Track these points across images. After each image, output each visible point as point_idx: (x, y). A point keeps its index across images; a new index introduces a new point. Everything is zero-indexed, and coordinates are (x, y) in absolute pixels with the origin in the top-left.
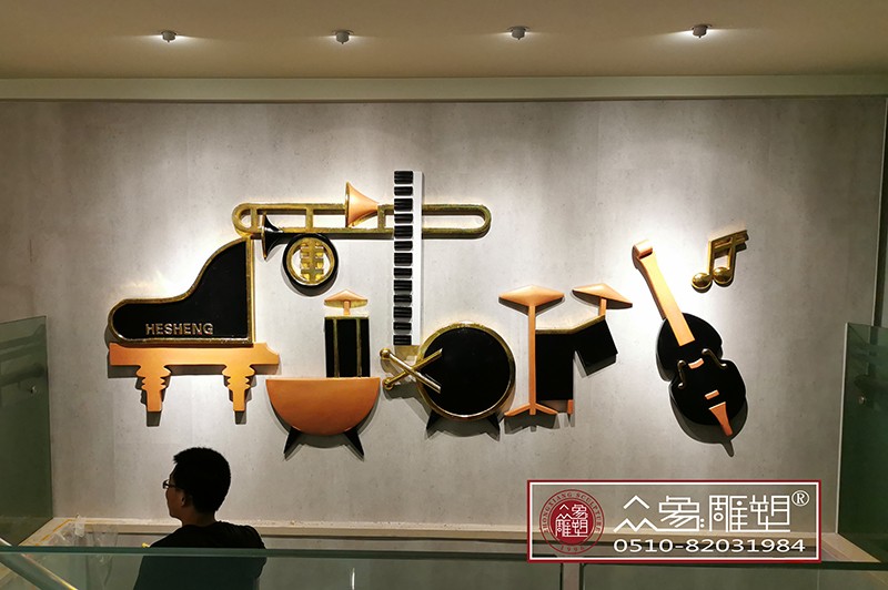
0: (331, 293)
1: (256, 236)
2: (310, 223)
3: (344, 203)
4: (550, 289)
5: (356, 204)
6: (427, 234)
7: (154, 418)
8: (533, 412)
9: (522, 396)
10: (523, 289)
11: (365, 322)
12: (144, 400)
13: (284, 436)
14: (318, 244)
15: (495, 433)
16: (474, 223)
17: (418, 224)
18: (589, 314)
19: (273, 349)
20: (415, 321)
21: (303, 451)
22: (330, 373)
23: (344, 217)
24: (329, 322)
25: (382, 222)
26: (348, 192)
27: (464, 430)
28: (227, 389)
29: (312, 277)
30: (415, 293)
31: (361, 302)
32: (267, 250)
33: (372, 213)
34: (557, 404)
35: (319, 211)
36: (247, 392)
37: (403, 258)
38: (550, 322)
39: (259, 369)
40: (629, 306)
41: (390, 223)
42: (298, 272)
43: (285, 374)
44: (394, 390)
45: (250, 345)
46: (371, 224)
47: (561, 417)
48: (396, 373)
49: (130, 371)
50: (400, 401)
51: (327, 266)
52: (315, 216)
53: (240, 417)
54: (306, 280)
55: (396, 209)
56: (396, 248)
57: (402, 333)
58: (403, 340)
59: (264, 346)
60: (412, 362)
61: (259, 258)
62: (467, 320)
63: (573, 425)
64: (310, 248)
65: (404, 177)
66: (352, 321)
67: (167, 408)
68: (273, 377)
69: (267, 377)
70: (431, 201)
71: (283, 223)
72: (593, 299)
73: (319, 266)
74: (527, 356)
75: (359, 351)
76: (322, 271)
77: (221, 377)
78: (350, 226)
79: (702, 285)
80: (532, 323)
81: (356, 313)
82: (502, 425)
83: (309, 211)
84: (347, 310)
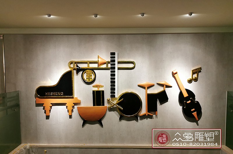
0: (94, 84)
1: (74, 69)
2: (89, 66)
3: (97, 61)
4: (151, 83)
5: (100, 61)
6: (119, 69)
7: (48, 117)
8: (147, 115)
9: (144, 111)
10: (144, 83)
11: (103, 92)
12: (45, 113)
13: (82, 122)
14: (91, 71)
15: (137, 120)
16: (131, 66)
17: (117, 66)
18: (161, 89)
19: (79, 99)
20: (116, 91)
21: (87, 126)
22: (94, 105)
23: (97, 64)
24: (94, 92)
25: (107, 65)
26: (98, 58)
27: (129, 119)
28: (67, 110)
29: (89, 80)
30: (116, 84)
31: (102, 86)
32: (77, 73)
33: (105, 63)
34: (153, 113)
36: (72, 110)
37: (113, 75)
38: (151, 91)
39: (75, 104)
40: (171, 87)
41: (109, 66)
42: (85, 79)
43: (82, 105)
44: (111, 109)
45: (73, 98)
46: (104, 66)
47: (154, 116)
48: (111, 105)
50: (112, 112)
51: (93, 77)
52: (90, 64)
53: (70, 117)
54: (87, 81)
55: (111, 62)
56: (111, 72)
57: (113, 94)
58: (113, 96)
59: (76, 98)
60: (115, 102)
61: (75, 75)
62: (130, 91)
63: (157, 118)
64: (89, 72)
65: (113, 54)
66: (100, 91)
67: (51, 115)
68: (79, 106)
69: (77, 106)
70: (120, 60)
71: (82, 66)
72: (162, 85)
73: (91, 77)
74: (145, 100)
75: (101, 99)
77: (66, 106)
78: (99, 67)
79: (190, 81)
80: (146, 92)
81: (101, 89)
82: (139, 118)
83: (88, 63)
84: (98, 89)
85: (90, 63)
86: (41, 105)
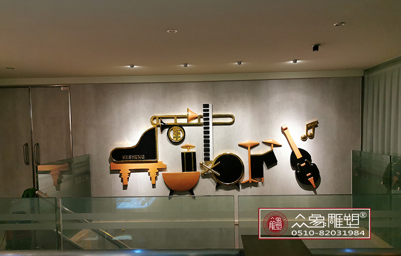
0: (183, 144)
1: (158, 126)
2: (176, 121)
3: (187, 115)
4: (255, 142)
5: (191, 115)
6: (214, 124)
7: (125, 187)
8: (250, 182)
9: (247, 177)
10: (246, 141)
11: (194, 153)
12: (122, 181)
13: (169, 192)
14: (179, 128)
15: (238, 189)
16: (229, 120)
17: (211, 121)
18: (267, 149)
19: (164, 163)
20: (211, 153)
21: (175, 196)
22: (183, 171)
23: (186, 119)
24: (182, 154)
25: (199, 120)
26: (188, 111)
27: (228, 188)
28: (149, 177)
29: (177, 139)
30: (211, 144)
31: (193, 147)
32: (162, 131)
33: (196, 118)
34: (258, 179)
35: (179, 117)
36: (156, 177)
37: (206, 132)
38: (255, 152)
39: (160, 170)
40: (281, 146)
41: (202, 121)
42: (172, 138)
43: (168, 171)
44: (205, 176)
45: (157, 162)
46: (196, 121)
47: (260, 183)
48: (205, 170)
49: (117, 172)
50: (207, 180)
51: (181, 135)
53: (154, 186)
54: (175, 140)
55: (204, 116)
56: (204, 129)
57: (207, 157)
58: (207, 159)
59: (161, 162)
60: (210, 167)
61: (159, 133)
62: (228, 152)
63: (264, 186)
64: (176, 130)
65: (206, 106)
66: (190, 153)
67: (129, 184)
68: (164, 172)
69: (163, 172)
70: (215, 113)
71: (167, 122)
72: (269, 144)
73: (179, 135)
74: (248, 163)
75: (193, 163)
76: (180, 137)
77: (148, 173)
78: (189, 122)
79: (304, 139)
80: (249, 152)
81: (191, 150)
82: (240, 186)
83: (175, 118)
84: (188, 150)
85: (178, 118)
86: (117, 171)
